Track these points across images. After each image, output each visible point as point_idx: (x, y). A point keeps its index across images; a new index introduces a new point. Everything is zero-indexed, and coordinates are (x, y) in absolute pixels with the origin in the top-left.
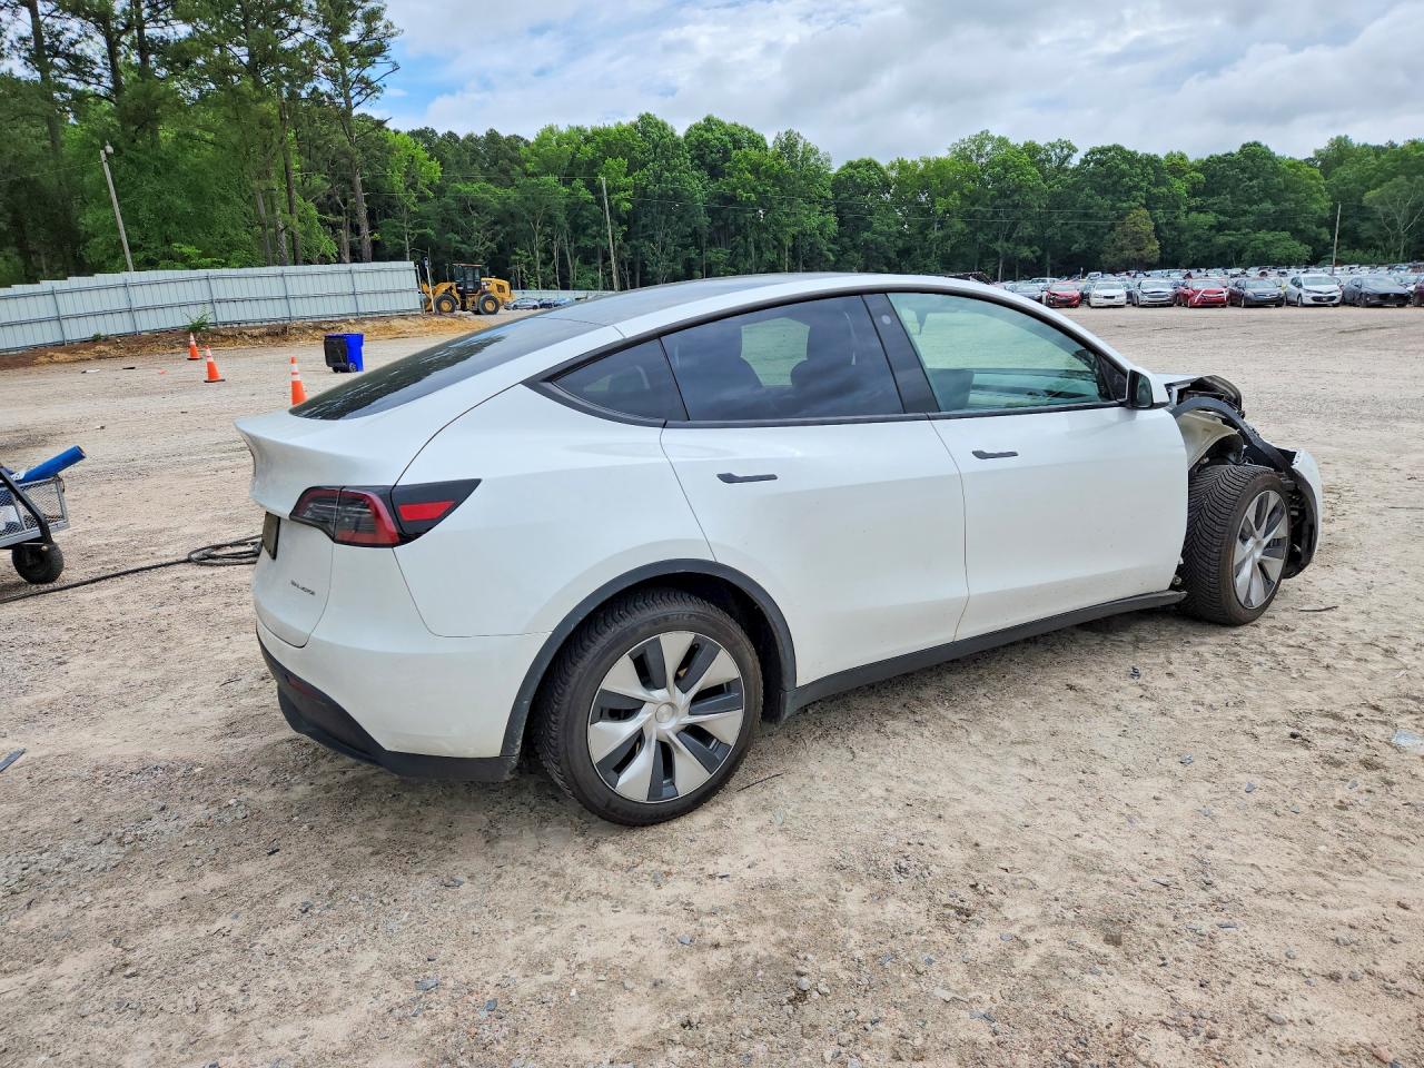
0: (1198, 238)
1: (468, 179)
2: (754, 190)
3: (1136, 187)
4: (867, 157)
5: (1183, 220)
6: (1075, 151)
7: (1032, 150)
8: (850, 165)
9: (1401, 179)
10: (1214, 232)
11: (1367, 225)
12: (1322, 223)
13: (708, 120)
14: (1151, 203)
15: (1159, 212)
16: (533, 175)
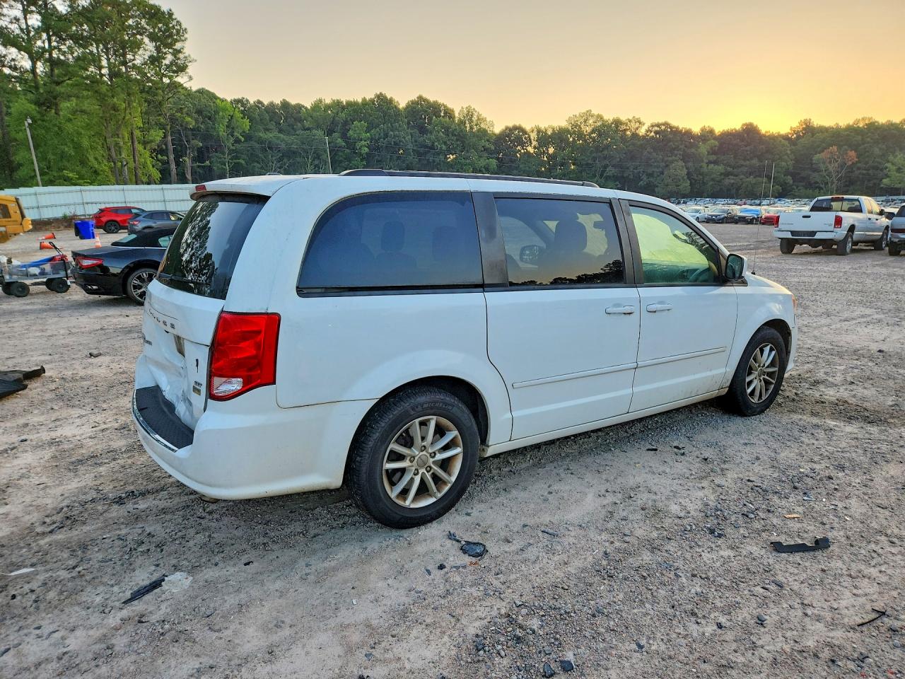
0: (713, 180)
1: (267, 130)
2: (445, 143)
3: (677, 148)
4: (518, 125)
5: (705, 169)
6: (644, 124)
7: (617, 122)
8: (507, 128)
9: (835, 148)
10: (722, 177)
11: (816, 174)
12: (787, 173)
13: (420, 98)
14: (685, 158)
15: (690, 164)
16: (308, 129)
